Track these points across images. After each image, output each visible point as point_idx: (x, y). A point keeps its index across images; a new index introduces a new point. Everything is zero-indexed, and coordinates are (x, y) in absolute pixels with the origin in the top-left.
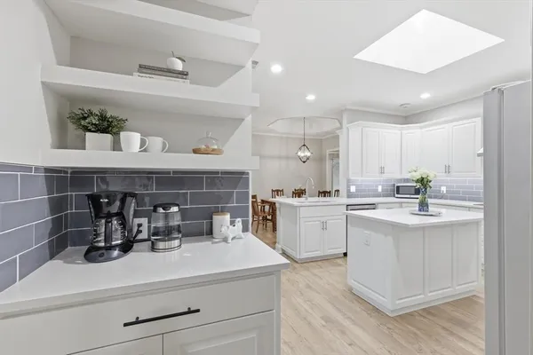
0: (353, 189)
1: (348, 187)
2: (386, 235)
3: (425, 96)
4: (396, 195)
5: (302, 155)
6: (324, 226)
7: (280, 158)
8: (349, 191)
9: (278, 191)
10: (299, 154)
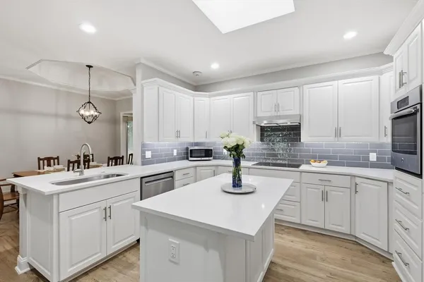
0: (148, 155)
1: (143, 152)
2: (207, 248)
3: (215, 66)
4: (190, 159)
5: (87, 114)
6: (107, 214)
7: (56, 116)
8: (143, 157)
9: (49, 159)
10: (82, 112)
